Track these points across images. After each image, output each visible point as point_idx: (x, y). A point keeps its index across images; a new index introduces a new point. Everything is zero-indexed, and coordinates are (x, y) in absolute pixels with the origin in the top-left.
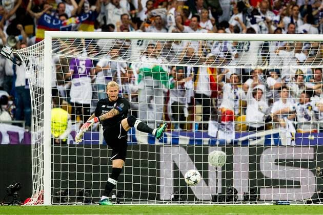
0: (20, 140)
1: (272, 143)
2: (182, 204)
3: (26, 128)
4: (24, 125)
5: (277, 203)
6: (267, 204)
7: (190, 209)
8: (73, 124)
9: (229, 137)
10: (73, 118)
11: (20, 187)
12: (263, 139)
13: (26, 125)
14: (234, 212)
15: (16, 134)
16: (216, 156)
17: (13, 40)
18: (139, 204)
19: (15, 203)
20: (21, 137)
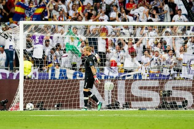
0: (7, 77)
1: (138, 78)
2: (91, 110)
3: (10, 71)
4: (9, 69)
5: (140, 109)
6: (135, 109)
7: (95, 112)
8: (34, 69)
9: (115, 75)
10: (34, 66)
11: (7, 101)
12: (133, 76)
13: (10, 69)
14: (118, 114)
15: (5, 74)
16: (108, 85)
17: (4, 25)
18: (68, 110)
19: (5, 109)
20: (8, 76)
